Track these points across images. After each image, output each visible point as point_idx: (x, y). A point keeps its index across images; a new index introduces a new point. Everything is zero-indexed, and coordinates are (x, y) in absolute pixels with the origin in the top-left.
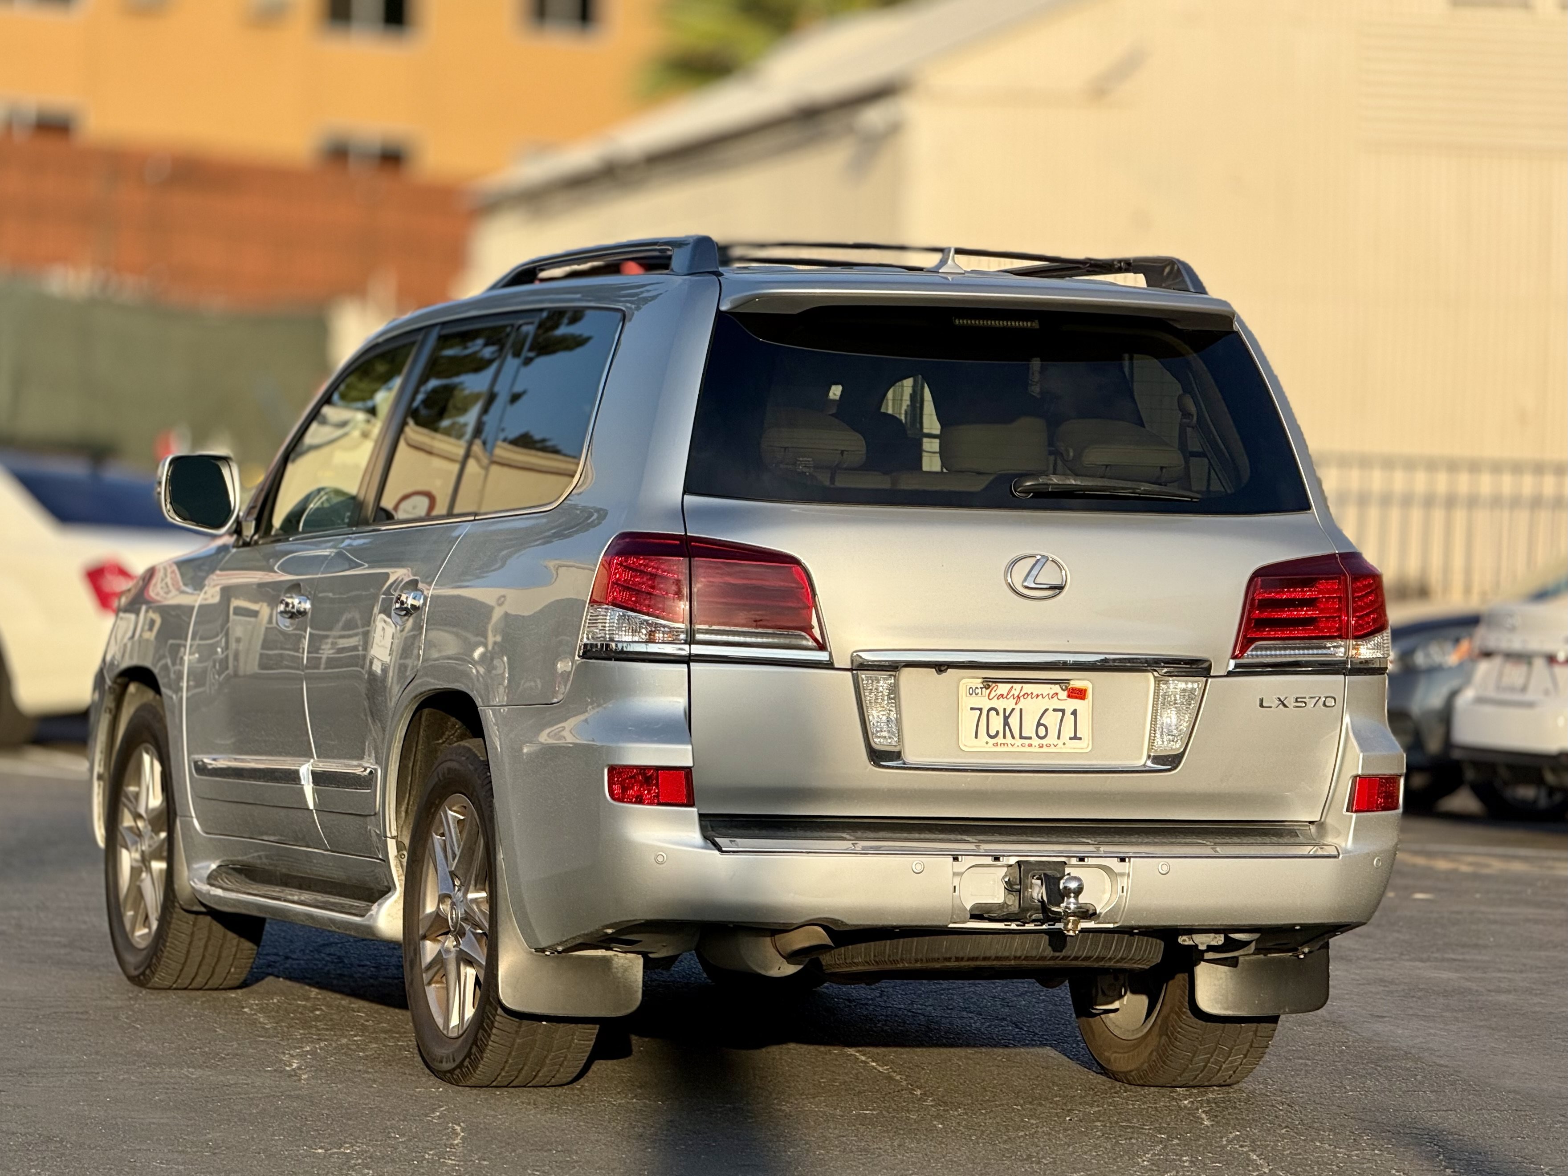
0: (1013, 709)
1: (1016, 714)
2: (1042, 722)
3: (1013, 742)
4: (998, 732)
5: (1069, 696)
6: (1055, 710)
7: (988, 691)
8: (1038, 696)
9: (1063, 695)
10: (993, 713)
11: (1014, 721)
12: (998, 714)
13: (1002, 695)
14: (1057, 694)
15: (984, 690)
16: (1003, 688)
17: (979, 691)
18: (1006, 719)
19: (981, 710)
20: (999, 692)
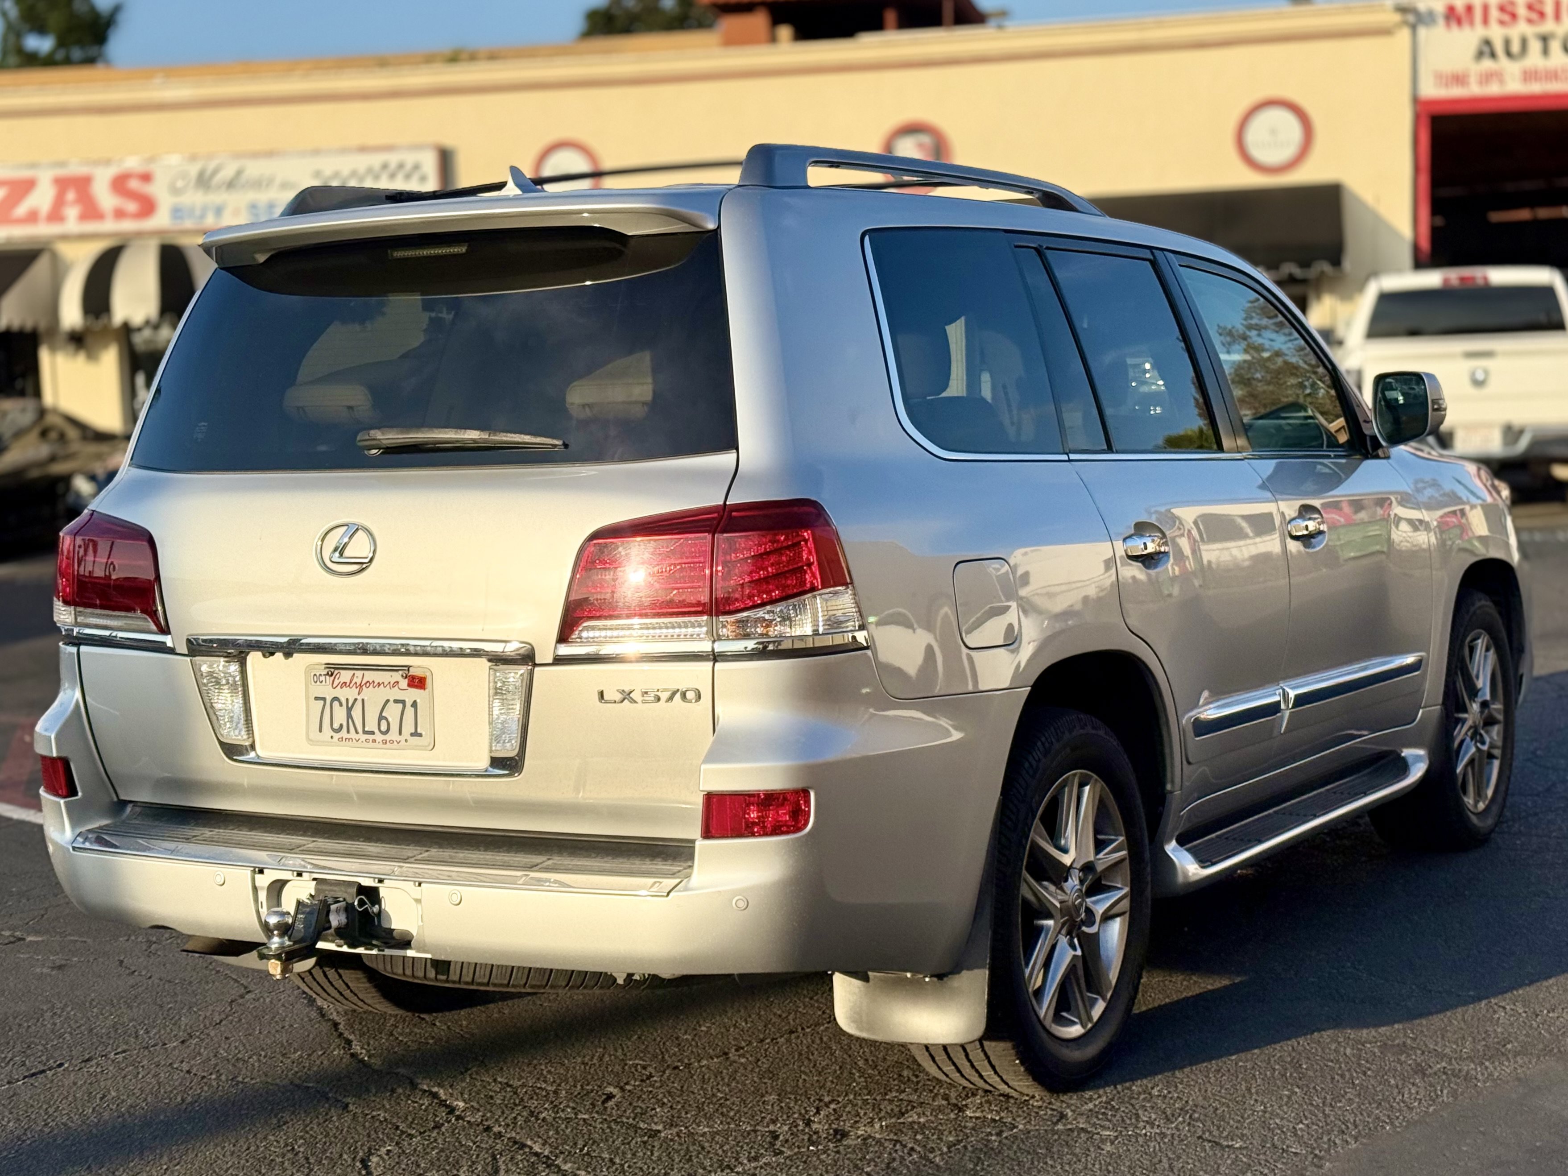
0: (356, 700)
1: (359, 704)
2: (384, 714)
3: (357, 737)
4: (341, 726)
5: (409, 685)
6: (396, 701)
7: (332, 678)
8: (379, 684)
9: (404, 683)
10: (336, 703)
11: (357, 713)
12: (341, 705)
13: (345, 683)
14: (398, 682)
15: (327, 677)
16: (345, 676)
17: (322, 678)
18: (349, 710)
19: (324, 699)
20: (342, 680)
